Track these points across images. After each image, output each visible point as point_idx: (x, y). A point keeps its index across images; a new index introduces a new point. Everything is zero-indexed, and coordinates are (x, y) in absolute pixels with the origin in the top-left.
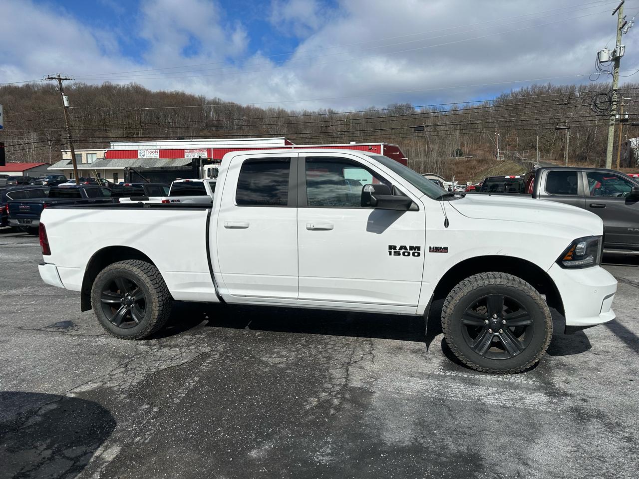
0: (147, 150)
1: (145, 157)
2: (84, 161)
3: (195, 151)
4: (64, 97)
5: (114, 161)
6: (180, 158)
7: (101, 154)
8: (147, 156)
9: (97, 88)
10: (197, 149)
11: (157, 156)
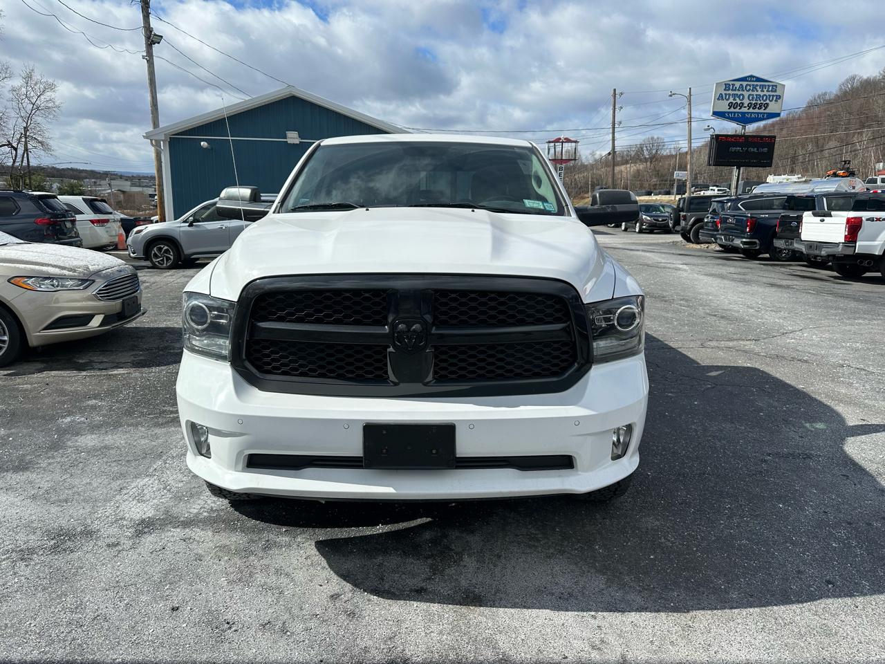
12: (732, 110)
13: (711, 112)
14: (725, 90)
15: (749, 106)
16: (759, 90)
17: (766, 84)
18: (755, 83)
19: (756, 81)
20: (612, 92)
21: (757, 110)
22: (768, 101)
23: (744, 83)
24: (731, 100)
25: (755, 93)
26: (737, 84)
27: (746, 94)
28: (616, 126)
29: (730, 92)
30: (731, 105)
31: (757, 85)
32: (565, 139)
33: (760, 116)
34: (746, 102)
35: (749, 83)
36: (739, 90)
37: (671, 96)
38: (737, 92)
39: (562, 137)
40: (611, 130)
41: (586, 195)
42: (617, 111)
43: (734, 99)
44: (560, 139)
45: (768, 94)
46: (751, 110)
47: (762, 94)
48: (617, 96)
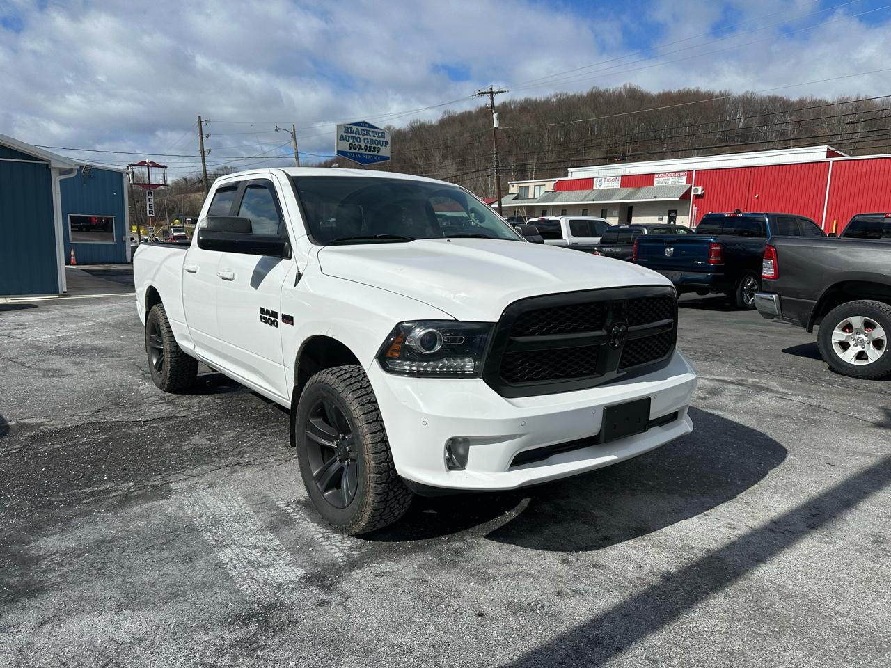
0: (605, 177)
1: (602, 187)
2: (531, 196)
3: (669, 175)
4: (495, 115)
5: (565, 194)
6: (647, 186)
7: (550, 184)
8: (606, 185)
9: (581, 98)
10: (672, 172)
11: (617, 184)
12: (352, 150)
13: (336, 152)
14: (345, 132)
15: (366, 148)
16: (372, 135)
17: (376, 130)
18: (368, 129)
19: (368, 127)
20: (197, 119)
21: (371, 153)
22: (379, 146)
23: (360, 128)
24: (351, 141)
25: (369, 137)
26: (354, 128)
27: (362, 137)
28: (206, 154)
29: (349, 134)
30: (351, 146)
31: (370, 131)
32: (151, 163)
33: (375, 158)
34: (363, 145)
35: (364, 128)
36: (356, 134)
37: (276, 130)
38: (354, 135)
39: (147, 160)
40: (201, 159)
41: (162, 222)
42: (204, 138)
43: (353, 141)
44: (146, 162)
45: (378, 139)
46: (367, 152)
47: (374, 139)
48: (203, 124)
